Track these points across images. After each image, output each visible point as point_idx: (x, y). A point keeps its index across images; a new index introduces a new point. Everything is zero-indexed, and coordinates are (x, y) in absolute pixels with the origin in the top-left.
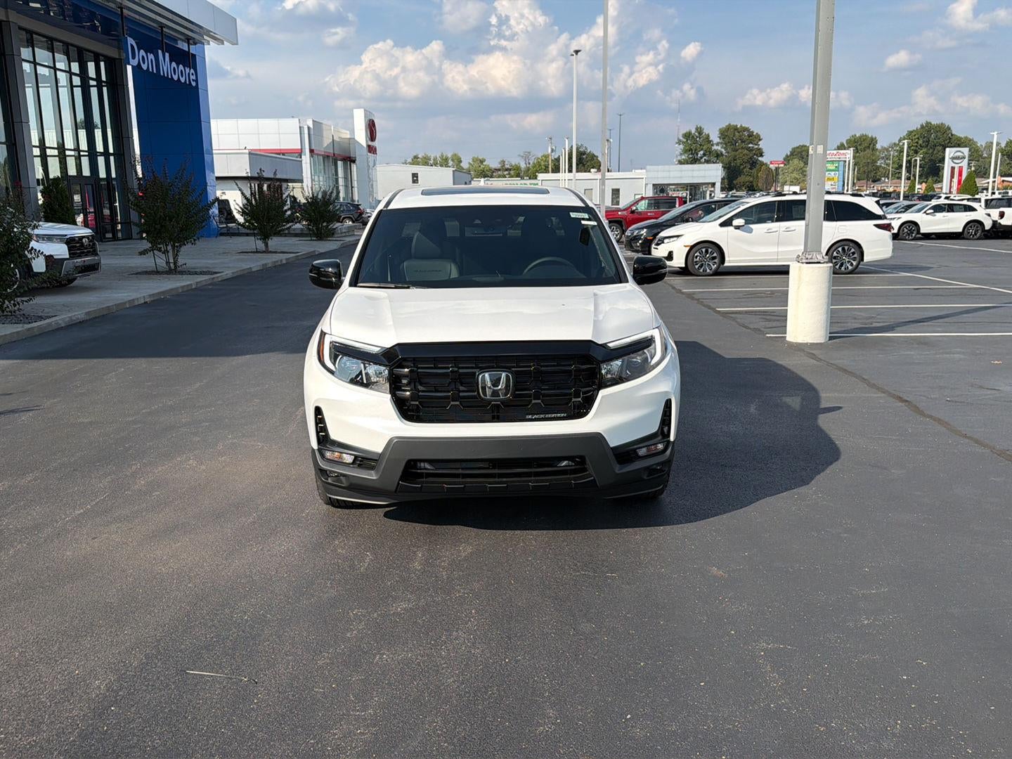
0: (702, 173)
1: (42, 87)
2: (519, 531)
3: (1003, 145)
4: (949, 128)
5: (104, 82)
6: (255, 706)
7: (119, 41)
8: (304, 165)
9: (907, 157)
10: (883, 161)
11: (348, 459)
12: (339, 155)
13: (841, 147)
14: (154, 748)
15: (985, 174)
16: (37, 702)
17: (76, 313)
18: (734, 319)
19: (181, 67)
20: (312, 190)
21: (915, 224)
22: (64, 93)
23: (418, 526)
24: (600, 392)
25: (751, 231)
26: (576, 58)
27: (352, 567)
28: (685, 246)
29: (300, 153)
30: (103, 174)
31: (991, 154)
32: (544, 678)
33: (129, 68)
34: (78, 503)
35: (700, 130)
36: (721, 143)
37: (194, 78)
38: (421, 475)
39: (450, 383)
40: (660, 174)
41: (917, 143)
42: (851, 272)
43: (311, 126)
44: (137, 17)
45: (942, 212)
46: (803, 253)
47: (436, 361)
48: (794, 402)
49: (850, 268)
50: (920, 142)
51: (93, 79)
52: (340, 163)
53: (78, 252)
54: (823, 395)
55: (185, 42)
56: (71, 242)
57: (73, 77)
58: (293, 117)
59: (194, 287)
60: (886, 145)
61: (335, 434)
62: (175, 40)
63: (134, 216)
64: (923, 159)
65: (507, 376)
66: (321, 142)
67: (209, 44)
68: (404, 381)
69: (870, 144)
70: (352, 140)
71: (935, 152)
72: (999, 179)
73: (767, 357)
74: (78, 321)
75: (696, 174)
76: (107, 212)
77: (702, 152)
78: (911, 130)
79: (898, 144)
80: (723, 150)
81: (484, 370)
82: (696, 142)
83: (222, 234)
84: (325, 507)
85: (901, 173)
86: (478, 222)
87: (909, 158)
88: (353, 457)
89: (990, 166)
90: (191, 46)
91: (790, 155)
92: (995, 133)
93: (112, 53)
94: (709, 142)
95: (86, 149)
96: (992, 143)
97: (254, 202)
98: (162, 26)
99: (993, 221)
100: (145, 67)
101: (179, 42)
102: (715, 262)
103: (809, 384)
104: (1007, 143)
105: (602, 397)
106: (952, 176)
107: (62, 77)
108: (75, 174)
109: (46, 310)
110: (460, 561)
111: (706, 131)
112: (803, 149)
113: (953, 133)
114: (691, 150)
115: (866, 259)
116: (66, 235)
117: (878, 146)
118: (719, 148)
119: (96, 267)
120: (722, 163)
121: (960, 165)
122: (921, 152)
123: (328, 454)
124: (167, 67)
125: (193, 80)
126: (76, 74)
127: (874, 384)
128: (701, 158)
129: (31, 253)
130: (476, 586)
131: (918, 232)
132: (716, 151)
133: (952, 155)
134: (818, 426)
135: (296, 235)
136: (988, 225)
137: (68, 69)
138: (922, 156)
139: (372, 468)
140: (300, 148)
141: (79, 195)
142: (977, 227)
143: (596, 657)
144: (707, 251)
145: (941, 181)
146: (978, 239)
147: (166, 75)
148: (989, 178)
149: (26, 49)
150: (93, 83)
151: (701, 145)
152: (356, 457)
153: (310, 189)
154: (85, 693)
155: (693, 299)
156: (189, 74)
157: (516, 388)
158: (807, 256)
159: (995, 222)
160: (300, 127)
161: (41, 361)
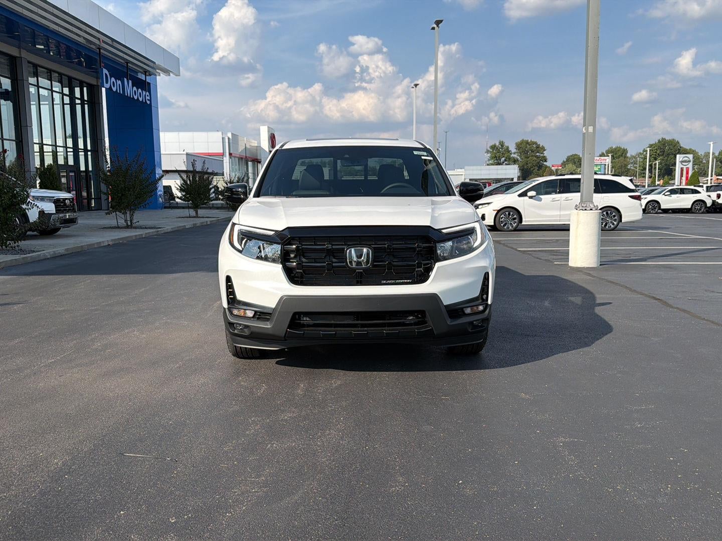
0: (504, 172)
1: (42, 104)
2: (376, 373)
3: (717, 154)
4: (678, 142)
5: (86, 101)
6: (175, 475)
7: (97, 72)
8: (225, 164)
9: (649, 162)
10: (632, 165)
11: (250, 314)
12: (250, 158)
13: (602, 155)
14: (96, 500)
15: (705, 174)
16: (9, 472)
17: (59, 249)
18: (530, 254)
19: (140, 90)
20: (230, 176)
21: (657, 202)
22: (58, 109)
23: (301, 369)
24: (436, 264)
25: (540, 200)
26: (415, 89)
27: (252, 393)
28: (494, 210)
29: (223, 155)
30: (83, 168)
31: (709, 161)
32: (395, 458)
33: (104, 90)
34: (51, 356)
35: (502, 144)
36: (517, 153)
37: (149, 98)
38: (304, 326)
39: (326, 256)
40: (475, 172)
41: (656, 152)
42: (613, 230)
43: (231, 137)
44: (111, 55)
45: (676, 194)
46: (580, 203)
47: (315, 239)
48: (577, 300)
49: (612, 226)
50: (658, 152)
51: (78, 99)
52: (250, 164)
53: (62, 209)
54: (597, 296)
55: (143, 74)
56: (57, 202)
57: (65, 97)
58: (218, 131)
59: (143, 236)
60: (634, 154)
61: (240, 296)
62: (137, 72)
63: (103, 187)
64: (660, 164)
65: (368, 250)
66: (237, 150)
67: (160, 75)
68: (292, 256)
69: (623, 153)
70: (259, 148)
71: (669, 159)
72: (714, 177)
73: (555, 275)
74: (60, 254)
75: (499, 172)
76: (85, 194)
77: (503, 159)
78: (651, 143)
79: (643, 153)
80: (518, 157)
81: (350, 246)
82: (499, 152)
83: (165, 208)
84: (233, 358)
85: (645, 173)
86: (347, 156)
87: (651, 163)
88: (253, 312)
89: (708, 168)
90: (147, 77)
91: (566, 161)
92: (711, 143)
93: (93, 81)
94: (509, 151)
95: (72, 147)
96: (709, 153)
97: (188, 182)
98: (128, 62)
99: (713, 200)
100: (114, 89)
101: (139, 74)
102: (515, 222)
103: (587, 289)
104: (720, 153)
105: (438, 267)
106: (682, 176)
107: (57, 97)
108: (63, 164)
109: (37, 247)
110: (332, 389)
111: (506, 144)
112: (575, 157)
113: (681, 146)
114: (496, 157)
115: (624, 220)
116: (54, 197)
117: (629, 155)
118: (515, 156)
119: (75, 220)
120: (518, 165)
121: (687, 166)
122: (659, 159)
123: (235, 312)
124: (130, 90)
125: (148, 100)
126: (66, 95)
127: (635, 290)
128: (503, 162)
129: (28, 206)
130: (344, 404)
131: (660, 208)
132: (514, 158)
133: (681, 159)
134: (595, 313)
135: (218, 208)
136: (709, 204)
137: (61, 91)
138: (660, 161)
139: (268, 320)
140: (222, 152)
141: (65, 178)
142: (701, 205)
143: (434, 446)
144: (509, 214)
145: (674, 179)
146: (702, 213)
147: (129, 96)
148: (708, 177)
149: (33, 79)
150: (78, 101)
151: (503, 154)
152: (256, 312)
153: (228, 176)
154: (46, 467)
155: (500, 244)
156: (145, 95)
157: (374, 260)
158: (583, 205)
159: (714, 202)
160: (223, 138)
161: (31, 277)
